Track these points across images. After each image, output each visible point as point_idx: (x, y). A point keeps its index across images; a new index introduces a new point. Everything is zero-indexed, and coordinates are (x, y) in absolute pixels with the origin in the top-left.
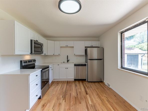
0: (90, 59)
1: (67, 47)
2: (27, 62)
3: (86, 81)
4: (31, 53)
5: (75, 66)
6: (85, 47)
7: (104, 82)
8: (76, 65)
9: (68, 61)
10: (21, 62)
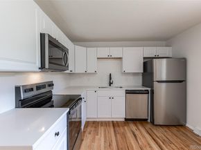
0: (158, 82)
1: (110, 58)
2: (32, 89)
3: (148, 123)
4: (42, 67)
5: (126, 93)
6: (144, 58)
7: (187, 125)
8: (128, 92)
9: (110, 84)
10: (17, 89)
